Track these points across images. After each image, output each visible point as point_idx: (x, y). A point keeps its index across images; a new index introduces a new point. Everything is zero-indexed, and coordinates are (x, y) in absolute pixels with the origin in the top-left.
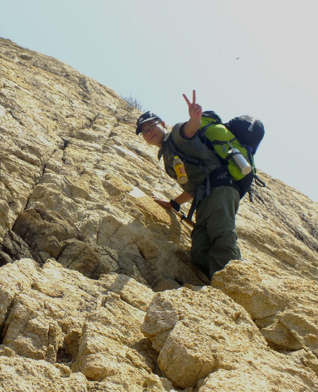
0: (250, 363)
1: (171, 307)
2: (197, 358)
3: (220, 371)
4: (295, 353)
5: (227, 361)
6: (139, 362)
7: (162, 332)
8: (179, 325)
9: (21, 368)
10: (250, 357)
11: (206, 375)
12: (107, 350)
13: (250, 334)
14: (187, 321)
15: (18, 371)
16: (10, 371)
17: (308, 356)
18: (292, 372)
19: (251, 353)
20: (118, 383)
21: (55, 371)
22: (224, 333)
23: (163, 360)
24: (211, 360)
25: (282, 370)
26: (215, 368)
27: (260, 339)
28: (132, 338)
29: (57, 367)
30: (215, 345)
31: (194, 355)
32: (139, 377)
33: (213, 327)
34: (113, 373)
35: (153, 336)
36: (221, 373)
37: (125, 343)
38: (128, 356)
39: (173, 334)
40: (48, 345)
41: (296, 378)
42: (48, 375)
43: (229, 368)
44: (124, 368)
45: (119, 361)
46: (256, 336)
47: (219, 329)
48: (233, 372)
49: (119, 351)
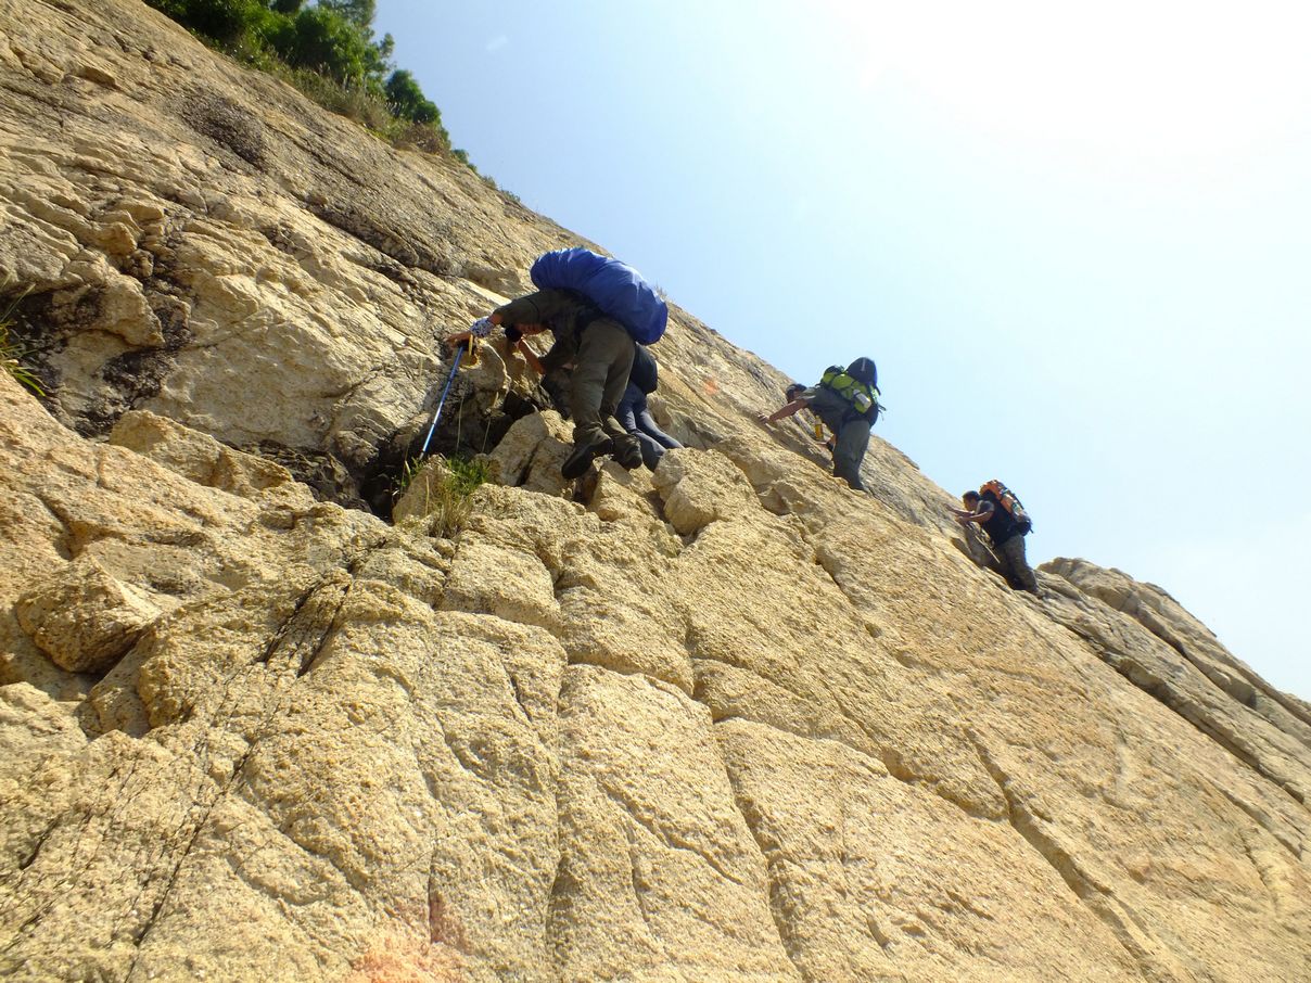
0: (745, 518)
1: (679, 464)
2: (699, 509)
3: (718, 521)
4: (784, 517)
5: (725, 514)
6: (647, 509)
7: (669, 484)
8: (685, 479)
9: (540, 502)
10: (745, 512)
11: (706, 525)
12: (619, 496)
13: (747, 495)
14: (692, 476)
15: (537, 504)
16: (531, 503)
17: (794, 520)
18: (781, 529)
19: (746, 511)
20: (627, 525)
21: (571, 507)
22: (724, 491)
23: (668, 509)
24: (711, 512)
25: (771, 527)
26: (714, 518)
27: (755, 501)
28: (642, 488)
29: (574, 505)
30: (715, 499)
31: (696, 506)
32: (646, 522)
33: (714, 483)
34: (623, 516)
35: (661, 487)
36: (719, 523)
37: (636, 492)
38: (638, 503)
39: (679, 486)
40: (566, 489)
41: (783, 535)
42: (565, 511)
43: (726, 520)
44: (634, 513)
45: (629, 507)
46: (751, 497)
47: (720, 487)
48: (729, 524)
49: (630, 498)
